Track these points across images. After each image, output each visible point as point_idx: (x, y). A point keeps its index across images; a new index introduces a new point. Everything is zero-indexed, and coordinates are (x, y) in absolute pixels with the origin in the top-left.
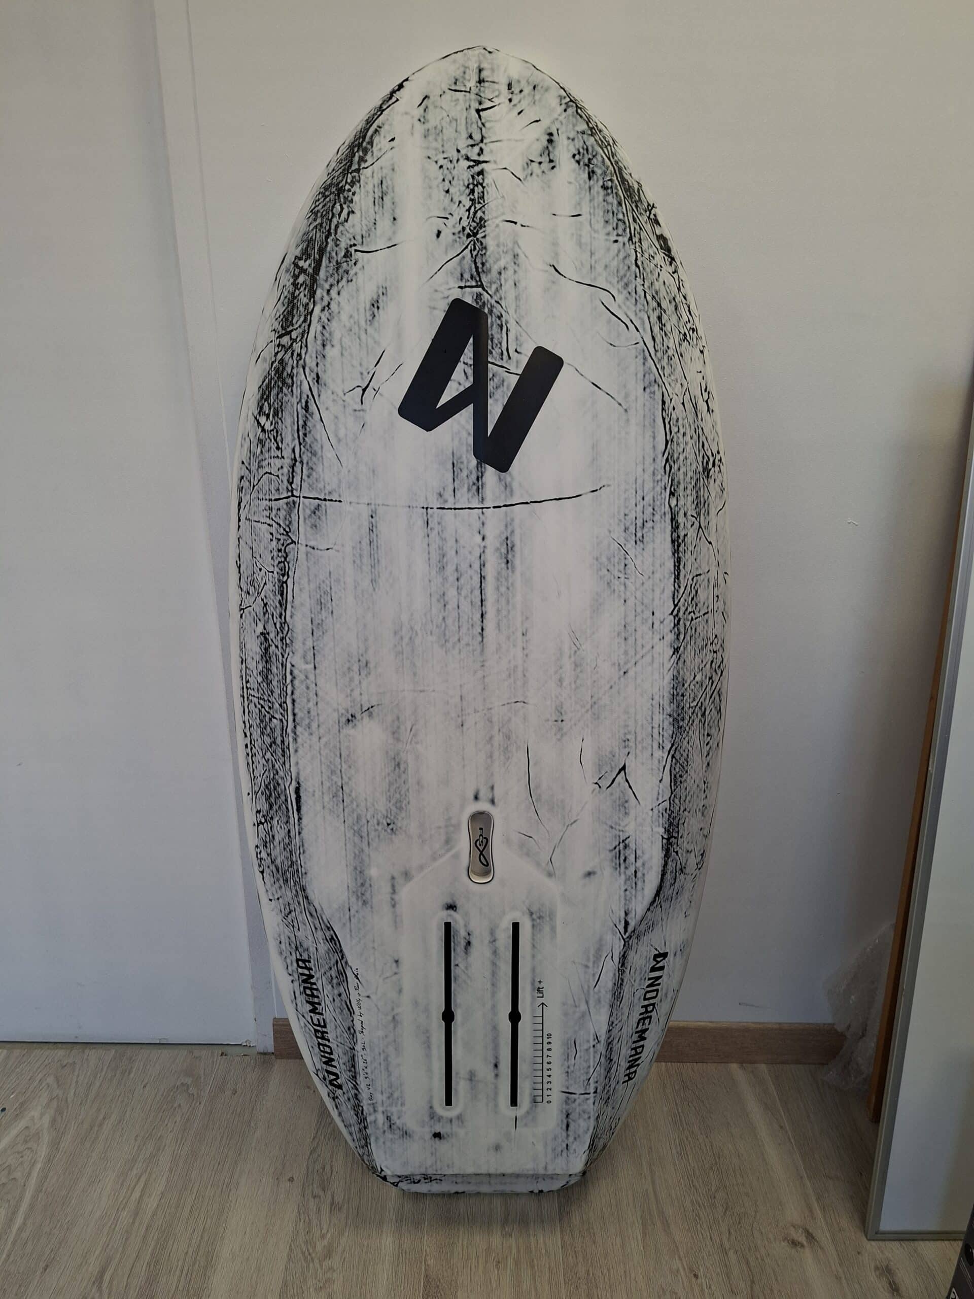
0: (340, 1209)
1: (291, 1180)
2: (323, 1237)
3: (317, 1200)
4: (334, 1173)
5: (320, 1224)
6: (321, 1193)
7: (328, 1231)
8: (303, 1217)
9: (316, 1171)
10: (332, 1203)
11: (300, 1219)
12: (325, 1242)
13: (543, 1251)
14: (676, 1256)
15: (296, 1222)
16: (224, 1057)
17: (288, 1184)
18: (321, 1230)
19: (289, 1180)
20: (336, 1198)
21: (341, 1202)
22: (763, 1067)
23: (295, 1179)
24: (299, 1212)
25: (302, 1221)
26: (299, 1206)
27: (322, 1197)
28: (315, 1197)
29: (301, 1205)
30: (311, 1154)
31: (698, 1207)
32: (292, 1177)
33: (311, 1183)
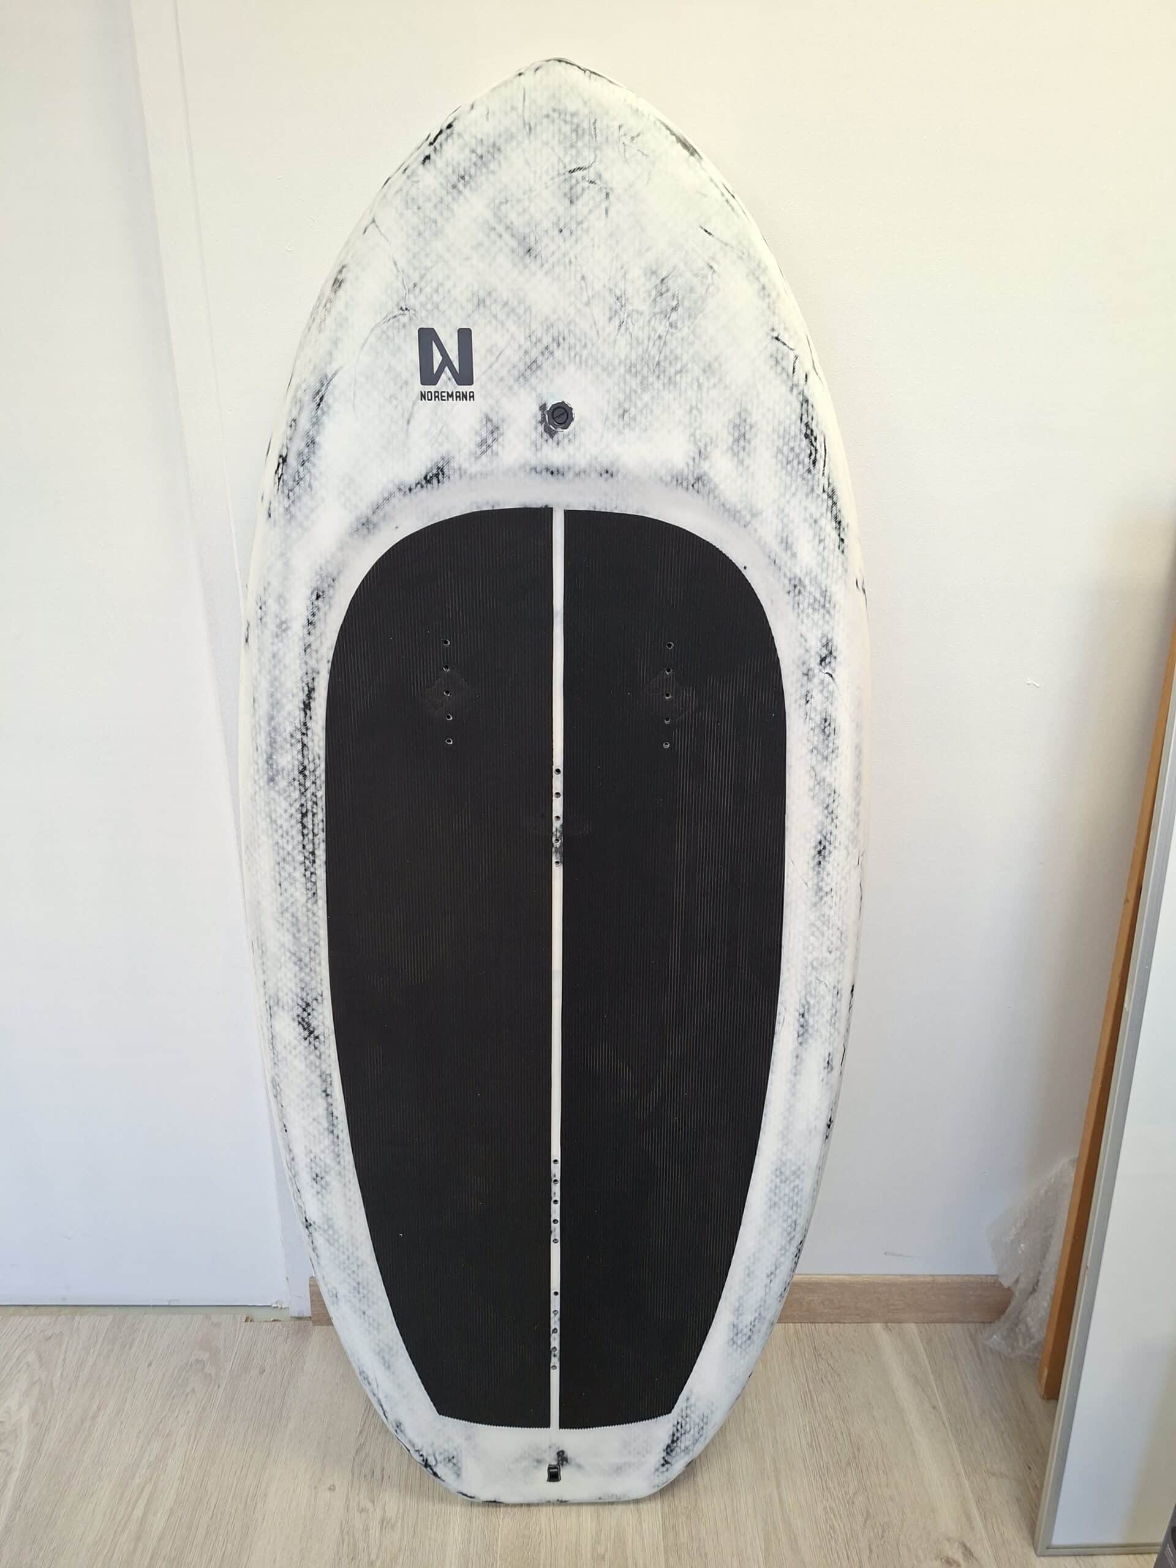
0: (393, 1527)
1: (332, 1488)
4: (386, 1478)
5: (368, 1546)
6: (369, 1505)
7: (377, 1558)
8: (346, 1538)
9: (362, 1476)
10: (383, 1520)
11: (343, 1543)
15: (338, 1545)
16: (249, 1323)
17: (328, 1493)
18: (370, 1555)
19: (330, 1489)
20: (387, 1513)
21: (393, 1519)
22: (912, 1328)
23: (337, 1487)
24: (342, 1532)
25: (346, 1543)
26: (341, 1523)
27: (370, 1512)
28: (362, 1511)
29: (344, 1522)
30: (357, 1452)
31: (832, 1516)
32: (333, 1485)
33: (357, 1492)
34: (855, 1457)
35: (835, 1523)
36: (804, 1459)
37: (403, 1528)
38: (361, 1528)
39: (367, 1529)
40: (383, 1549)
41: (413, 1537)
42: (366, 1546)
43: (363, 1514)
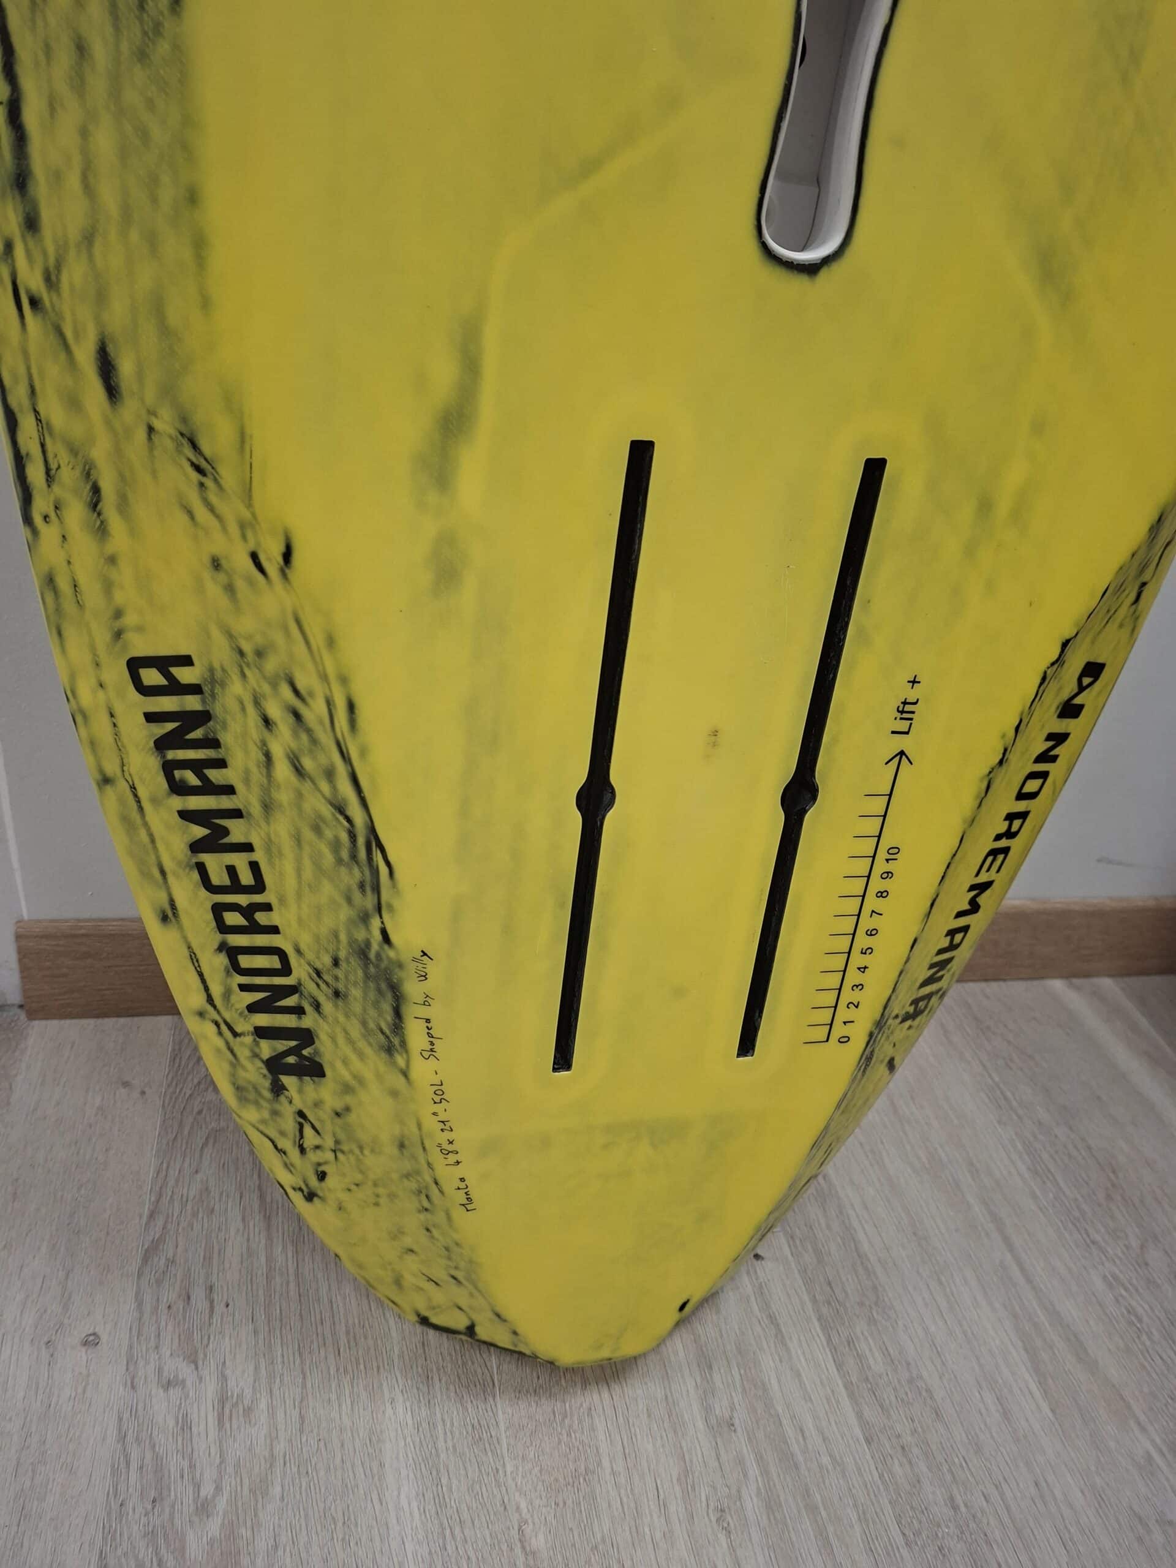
0: (248, 1411)
1: (91, 1341)
2: (204, 1508)
3: (175, 1393)
4: (219, 1308)
5: (192, 1466)
6: (186, 1371)
7: (218, 1489)
8: (134, 1456)
9: (163, 1306)
10: (223, 1400)
11: (128, 1464)
12: (214, 1527)
13: (825, 1460)
14: (1132, 1423)
15: (115, 1471)
17: (82, 1354)
18: (197, 1487)
19: (85, 1343)
20: (231, 1383)
21: (248, 1392)
22: (1107, 983)
23: (104, 1338)
24: (122, 1438)
25: (134, 1466)
26: (120, 1419)
27: (189, 1383)
28: (168, 1385)
29: (126, 1416)
30: (145, 1260)
31: (1123, 1292)
32: (94, 1334)
33: (152, 1343)
34: (1113, 1185)
35: (1134, 1303)
36: (1034, 1197)
37: (272, 1415)
38: (171, 1423)
39: (185, 1425)
40: (230, 1470)
41: (301, 1431)
42: (186, 1464)
43: (171, 1391)
